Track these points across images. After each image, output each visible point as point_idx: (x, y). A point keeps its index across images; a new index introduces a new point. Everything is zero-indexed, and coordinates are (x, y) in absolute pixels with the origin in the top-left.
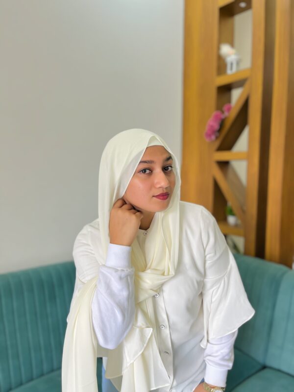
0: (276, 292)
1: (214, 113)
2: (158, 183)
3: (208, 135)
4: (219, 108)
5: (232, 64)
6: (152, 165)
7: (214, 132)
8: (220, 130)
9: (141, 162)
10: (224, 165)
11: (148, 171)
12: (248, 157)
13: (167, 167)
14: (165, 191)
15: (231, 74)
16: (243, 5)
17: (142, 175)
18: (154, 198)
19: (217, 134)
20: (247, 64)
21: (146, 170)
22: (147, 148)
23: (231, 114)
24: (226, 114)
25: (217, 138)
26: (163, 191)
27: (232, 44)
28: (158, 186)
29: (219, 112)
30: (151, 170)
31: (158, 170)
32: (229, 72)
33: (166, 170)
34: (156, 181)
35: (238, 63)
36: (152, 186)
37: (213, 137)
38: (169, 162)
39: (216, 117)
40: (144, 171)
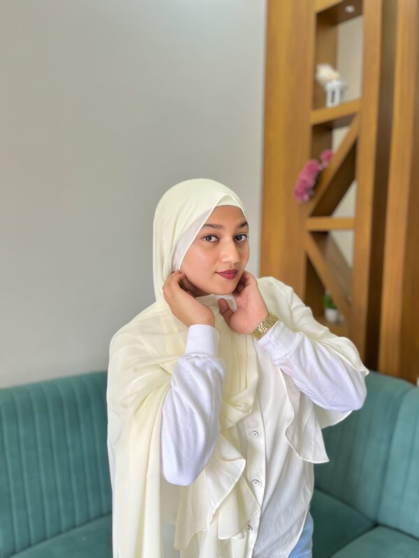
0: (393, 420)
1: (308, 162)
2: (225, 256)
3: (299, 194)
4: (315, 155)
5: (333, 93)
6: (221, 231)
7: (306, 190)
8: (315, 187)
9: (206, 225)
10: (321, 237)
11: (213, 239)
12: (355, 225)
13: (241, 236)
14: (233, 268)
15: (333, 107)
16: (350, 9)
17: (206, 243)
18: (217, 275)
19: (312, 193)
20: (355, 93)
21: (211, 237)
22: (216, 208)
23: (332, 164)
24: (325, 164)
25: (311, 198)
26: (231, 267)
27: (334, 66)
28: (225, 260)
29: (314, 162)
30: (218, 239)
31: (227, 239)
32: (329, 104)
33: (238, 239)
34: (223, 253)
35: (342, 92)
36: (217, 259)
37: (306, 197)
38: (243, 229)
39: (310, 167)
40: (209, 237)
